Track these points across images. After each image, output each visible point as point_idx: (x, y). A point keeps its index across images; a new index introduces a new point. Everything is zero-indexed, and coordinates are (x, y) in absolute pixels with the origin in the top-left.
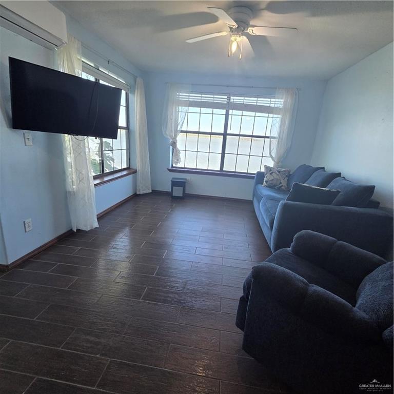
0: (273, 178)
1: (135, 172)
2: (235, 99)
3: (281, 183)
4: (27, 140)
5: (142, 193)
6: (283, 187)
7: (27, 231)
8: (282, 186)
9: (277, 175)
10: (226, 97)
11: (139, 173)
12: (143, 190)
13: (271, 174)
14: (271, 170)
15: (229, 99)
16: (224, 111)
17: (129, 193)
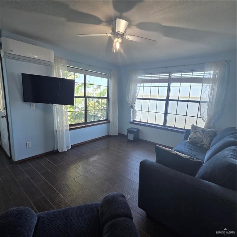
0: (196, 136)
1: (109, 122)
2: (174, 75)
3: (203, 142)
4: (32, 107)
5: (112, 135)
6: (205, 146)
7: (28, 147)
8: (204, 144)
9: (201, 134)
10: (168, 75)
11: (111, 123)
12: (113, 133)
13: (195, 132)
14: (196, 129)
15: (170, 75)
16: (167, 84)
17: (104, 134)
